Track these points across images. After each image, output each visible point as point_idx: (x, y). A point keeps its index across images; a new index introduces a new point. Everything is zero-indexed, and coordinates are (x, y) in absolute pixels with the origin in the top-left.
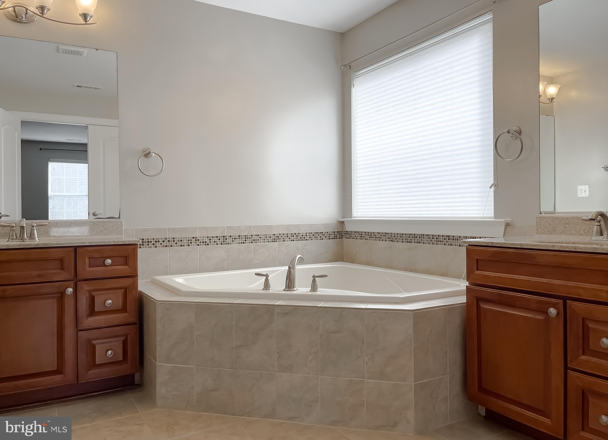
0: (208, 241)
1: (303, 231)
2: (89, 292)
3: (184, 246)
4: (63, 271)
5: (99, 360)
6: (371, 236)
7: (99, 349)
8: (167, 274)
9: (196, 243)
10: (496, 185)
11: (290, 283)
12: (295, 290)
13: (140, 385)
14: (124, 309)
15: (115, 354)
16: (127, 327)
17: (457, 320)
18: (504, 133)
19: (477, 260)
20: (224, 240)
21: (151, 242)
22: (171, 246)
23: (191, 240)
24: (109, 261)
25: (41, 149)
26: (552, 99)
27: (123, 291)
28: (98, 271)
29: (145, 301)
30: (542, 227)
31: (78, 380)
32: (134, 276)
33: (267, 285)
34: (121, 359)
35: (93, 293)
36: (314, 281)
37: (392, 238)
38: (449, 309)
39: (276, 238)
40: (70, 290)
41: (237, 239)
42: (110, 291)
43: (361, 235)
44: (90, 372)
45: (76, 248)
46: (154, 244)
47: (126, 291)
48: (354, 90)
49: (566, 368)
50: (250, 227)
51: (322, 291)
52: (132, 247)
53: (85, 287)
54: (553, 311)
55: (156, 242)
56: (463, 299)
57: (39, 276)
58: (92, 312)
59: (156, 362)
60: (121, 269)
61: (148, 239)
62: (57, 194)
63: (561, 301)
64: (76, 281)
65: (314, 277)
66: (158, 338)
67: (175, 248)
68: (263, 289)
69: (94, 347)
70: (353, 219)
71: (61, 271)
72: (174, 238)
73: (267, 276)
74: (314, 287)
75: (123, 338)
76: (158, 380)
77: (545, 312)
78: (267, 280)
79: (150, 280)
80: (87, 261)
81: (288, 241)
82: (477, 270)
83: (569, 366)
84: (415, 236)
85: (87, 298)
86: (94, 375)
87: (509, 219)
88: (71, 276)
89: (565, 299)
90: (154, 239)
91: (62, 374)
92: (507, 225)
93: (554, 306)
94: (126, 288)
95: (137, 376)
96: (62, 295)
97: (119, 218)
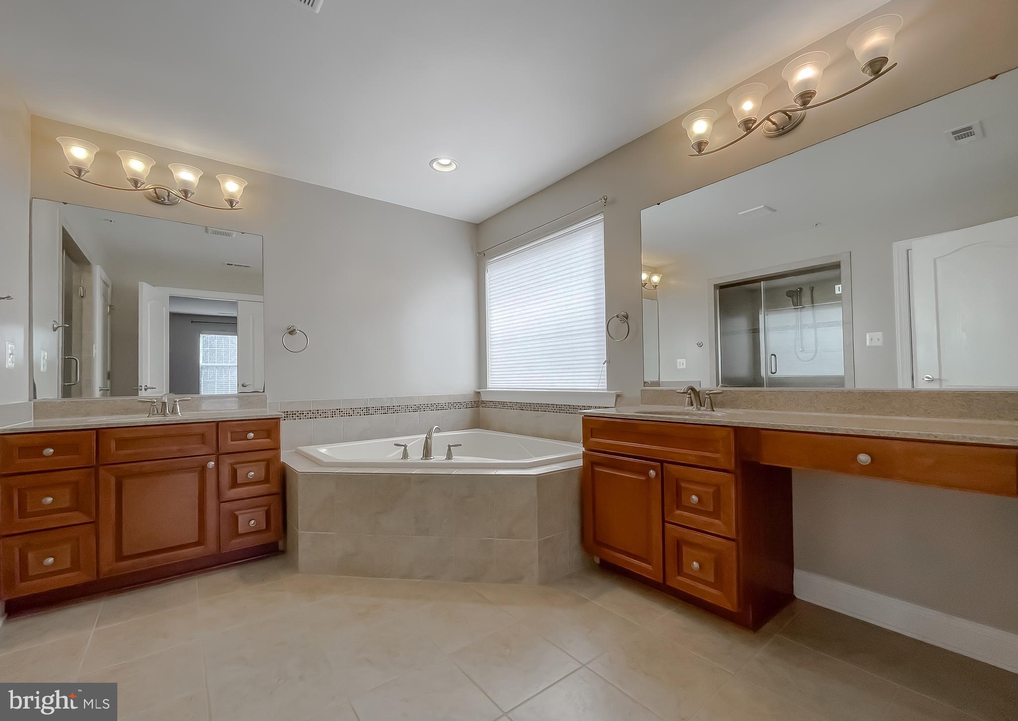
0: (351, 413)
1: (442, 401)
2: (232, 464)
3: (328, 417)
4: (204, 446)
5: (241, 530)
6: (503, 404)
7: (241, 519)
8: (310, 444)
9: (340, 414)
10: (608, 362)
11: (427, 452)
12: (432, 459)
13: (283, 552)
14: (266, 480)
15: (257, 523)
16: (271, 497)
17: (575, 482)
18: (614, 317)
19: (592, 429)
20: (367, 411)
21: (295, 414)
22: (316, 418)
23: (335, 412)
24: (251, 435)
25: (192, 322)
26: (656, 286)
27: (264, 463)
28: (240, 444)
29: (288, 473)
30: (646, 398)
31: (220, 550)
32: (277, 448)
33: (405, 455)
34: (265, 528)
35: (236, 466)
36: (449, 450)
37: (522, 407)
38: (568, 472)
39: (417, 409)
40: (212, 464)
41: (380, 409)
42: (252, 464)
43: (496, 404)
44: (233, 541)
45: (217, 423)
46: (298, 416)
47: (268, 463)
48: (487, 275)
49: (664, 521)
50: (392, 398)
51: (457, 459)
52: (274, 420)
53: (227, 461)
54: (652, 473)
55: (300, 414)
56: (580, 463)
57: (180, 451)
58: (234, 484)
59: (298, 529)
60: (264, 442)
61: (293, 412)
62: (209, 364)
63: (658, 464)
64: (218, 455)
65: (449, 446)
66: (300, 507)
67: (319, 420)
68: (402, 459)
69: (236, 518)
70: (488, 390)
71: (203, 445)
72: (318, 410)
73: (405, 446)
74: (449, 456)
75: (266, 508)
76: (300, 548)
77: (646, 474)
78: (405, 450)
79: (294, 450)
80: (229, 435)
81: (428, 410)
82: (592, 437)
83: (666, 519)
84: (541, 405)
85: (229, 470)
86: (236, 544)
87: (619, 392)
88: (214, 451)
89: (662, 462)
90: (298, 412)
91: (203, 545)
92: (618, 396)
93: (654, 468)
94: (269, 460)
95: (281, 543)
96: (203, 469)
97: (264, 392)
